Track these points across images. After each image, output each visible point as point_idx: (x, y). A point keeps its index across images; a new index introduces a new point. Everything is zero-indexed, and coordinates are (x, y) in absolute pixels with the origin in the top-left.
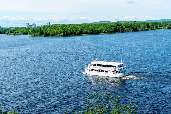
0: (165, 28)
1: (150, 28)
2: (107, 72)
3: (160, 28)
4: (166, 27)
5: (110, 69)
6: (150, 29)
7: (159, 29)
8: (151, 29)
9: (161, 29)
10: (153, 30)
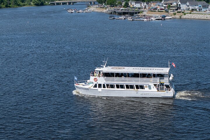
0: (30, 4)
1: (4, 4)
2: (142, 87)
3: (21, 4)
4: (32, 3)
5: (149, 81)
6: (4, 6)
7: (19, 5)
8: (7, 6)
9: (24, 5)
10: (10, 7)
